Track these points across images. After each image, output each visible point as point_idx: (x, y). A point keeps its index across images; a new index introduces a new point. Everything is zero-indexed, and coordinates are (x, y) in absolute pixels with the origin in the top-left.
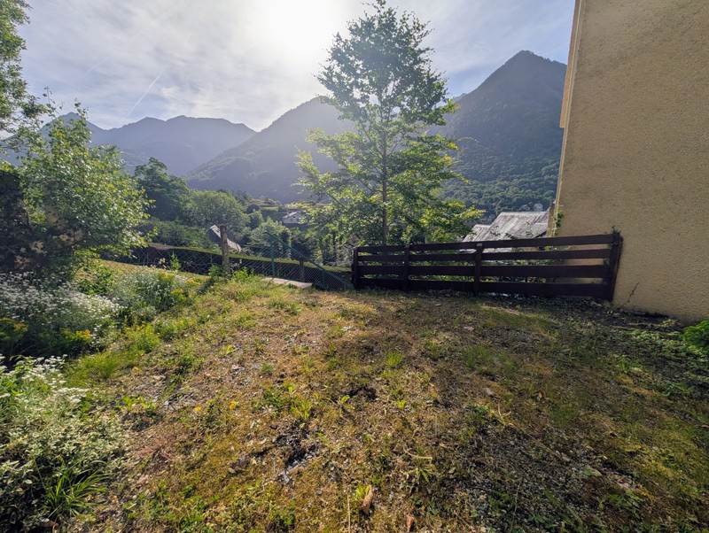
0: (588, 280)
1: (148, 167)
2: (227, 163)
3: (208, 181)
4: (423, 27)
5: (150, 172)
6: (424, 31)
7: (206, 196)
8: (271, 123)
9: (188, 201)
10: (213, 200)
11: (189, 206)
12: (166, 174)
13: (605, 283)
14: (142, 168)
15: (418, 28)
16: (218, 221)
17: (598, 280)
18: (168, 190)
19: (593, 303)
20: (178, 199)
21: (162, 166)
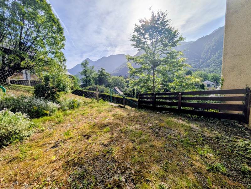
0: (236, 112)
1: (101, 71)
2: (123, 67)
3: (117, 73)
4: (164, 13)
5: (101, 72)
6: (165, 14)
7: (115, 78)
8: (137, 53)
9: (110, 80)
10: (117, 79)
11: (110, 81)
12: (105, 72)
13: (243, 114)
14: (99, 71)
15: (162, 14)
16: (118, 85)
17: (240, 113)
18: (105, 77)
19: (237, 124)
20: (107, 79)
21: (104, 70)
